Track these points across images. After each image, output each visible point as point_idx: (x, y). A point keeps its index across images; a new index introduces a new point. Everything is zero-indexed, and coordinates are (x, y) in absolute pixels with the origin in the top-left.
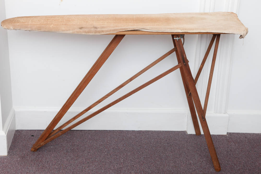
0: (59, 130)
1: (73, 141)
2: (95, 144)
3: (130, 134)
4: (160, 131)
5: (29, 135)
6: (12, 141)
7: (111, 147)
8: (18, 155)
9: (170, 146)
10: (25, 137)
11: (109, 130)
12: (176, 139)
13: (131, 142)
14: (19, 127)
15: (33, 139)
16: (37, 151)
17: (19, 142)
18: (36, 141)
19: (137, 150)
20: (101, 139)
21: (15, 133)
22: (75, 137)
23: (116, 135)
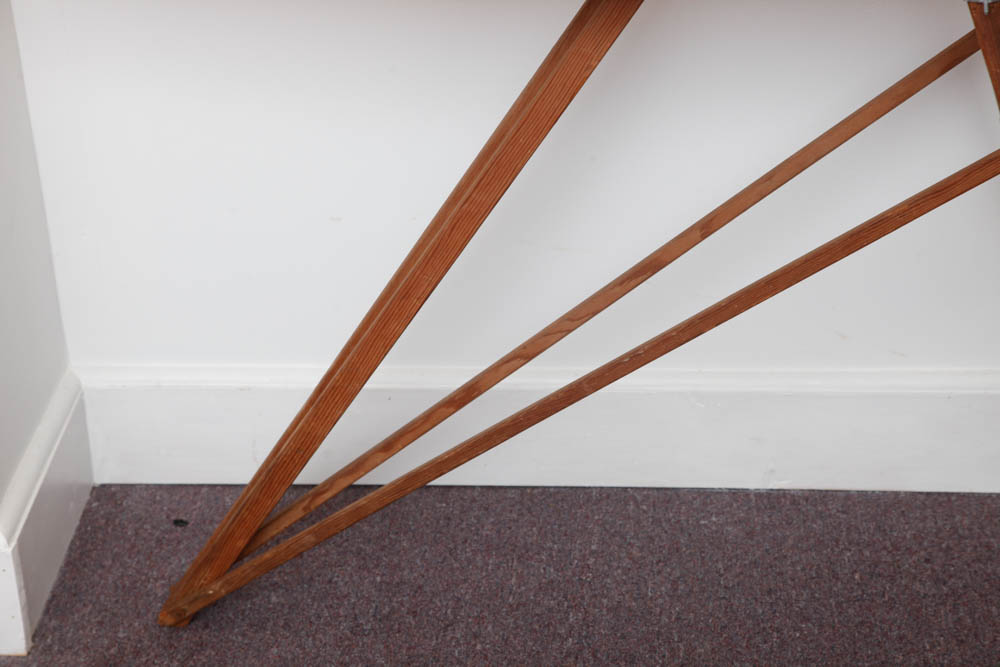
0: (305, 509)
1: (396, 560)
2: (514, 580)
3: (717, 515)
4: (897, 494)
5: (164, 517)
6: (69, 556)
7: (605, 601)
8: (86, 648)
9: (950, 601)
10: (137, 534)
11: (602, 488)
12: (988, 547)
13: (720, 565)
14: (109, 471)
15: (179, 543)
16: (193, 626)
17: (103, 567)
18: (196, 555)
19: (749, 622)
20: (549, 544)
21: (89, 503)
22: (405, 533)
23: (638, 522)
